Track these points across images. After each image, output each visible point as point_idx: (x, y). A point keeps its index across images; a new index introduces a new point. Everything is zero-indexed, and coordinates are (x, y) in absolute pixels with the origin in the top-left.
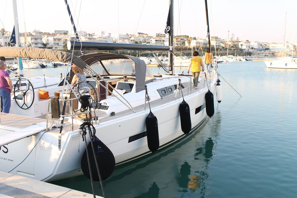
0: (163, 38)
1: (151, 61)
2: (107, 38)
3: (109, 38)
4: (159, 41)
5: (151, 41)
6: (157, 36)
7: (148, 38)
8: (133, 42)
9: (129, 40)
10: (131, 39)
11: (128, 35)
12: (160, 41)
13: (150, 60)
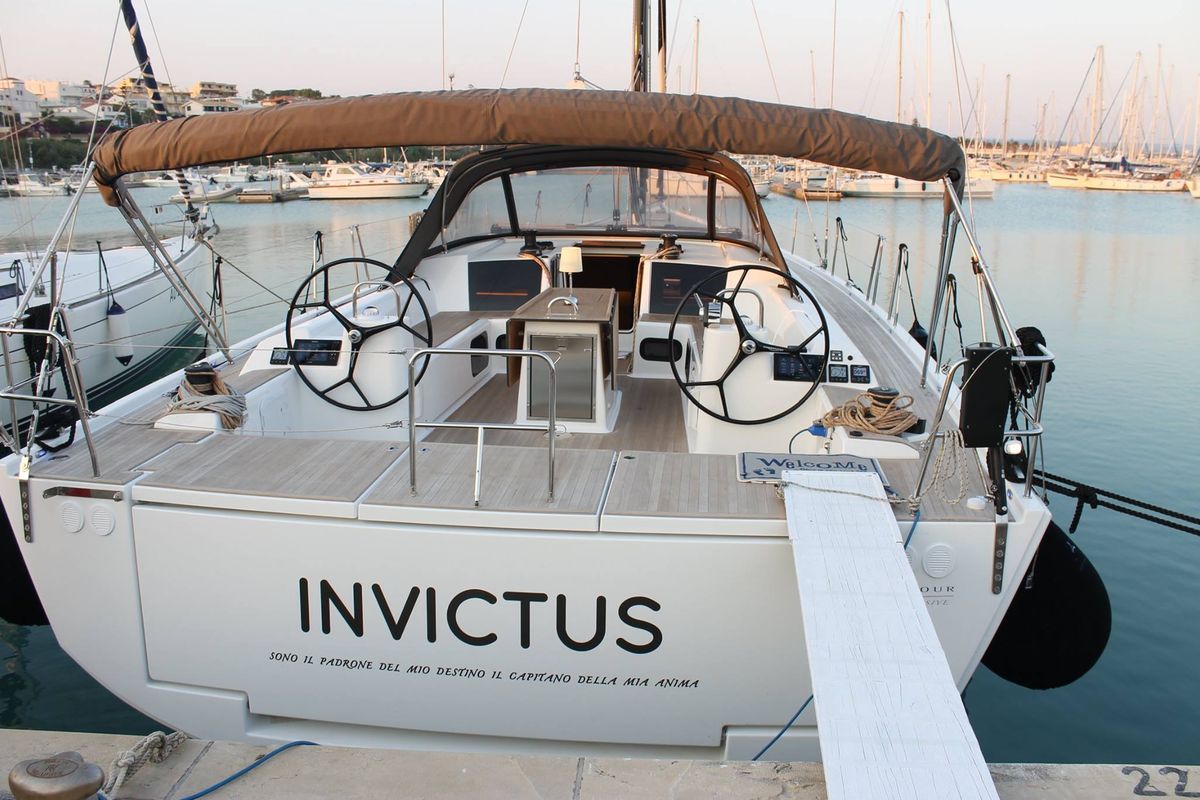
0: (229, 98)
1: (216, 183)
2: (14, 95)
3: (19, 97)
4: (218, 110)
5: (189, 108)
6: (202, 92)
7: (176, 98)
8: (123, 114)
9: (106, 107)
10: (112, 101)
11: (91, 86)
12: (223, 109)
13: (212, 179)
